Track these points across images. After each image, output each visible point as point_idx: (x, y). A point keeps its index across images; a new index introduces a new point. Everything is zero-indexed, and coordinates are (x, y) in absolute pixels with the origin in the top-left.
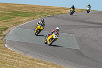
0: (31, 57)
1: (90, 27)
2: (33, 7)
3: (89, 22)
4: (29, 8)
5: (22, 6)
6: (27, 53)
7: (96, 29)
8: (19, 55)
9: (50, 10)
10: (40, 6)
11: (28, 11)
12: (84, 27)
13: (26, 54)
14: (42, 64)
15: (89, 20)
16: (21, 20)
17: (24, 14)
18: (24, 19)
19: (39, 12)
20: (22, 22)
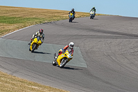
0: (20, 78)
1: (100, 37)
2: (23, 10)
3: (99, 31)
4: (17, 11)
5: (8, 9)
6: (16, 72)
7: (109, 41)
8: (4, 76)
9: (46, 14)
10: (33, 9)
11: (17, 16)
12: (92, 37)
13: (14, 75)
14: (36, 87)
15: (99, 28)
16: (6, 28)
17: (11, 20)
18: (11, 27)
19: (32, 17)
20: (8, 31)
